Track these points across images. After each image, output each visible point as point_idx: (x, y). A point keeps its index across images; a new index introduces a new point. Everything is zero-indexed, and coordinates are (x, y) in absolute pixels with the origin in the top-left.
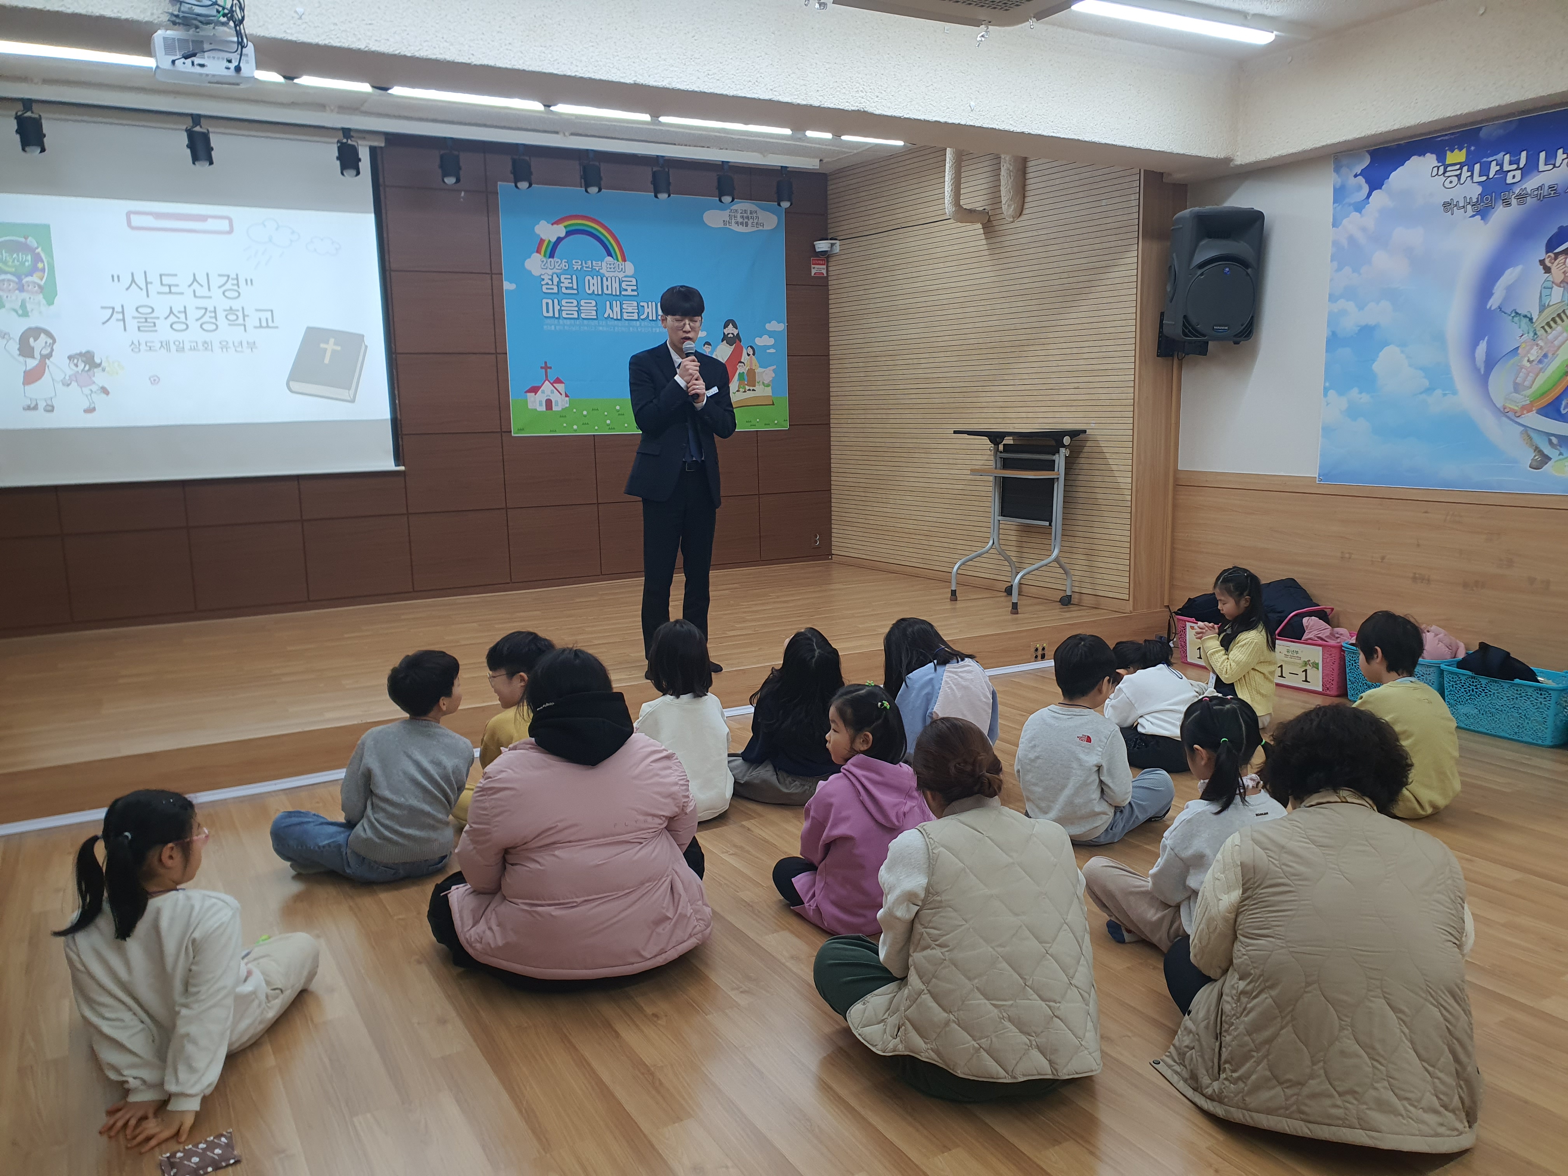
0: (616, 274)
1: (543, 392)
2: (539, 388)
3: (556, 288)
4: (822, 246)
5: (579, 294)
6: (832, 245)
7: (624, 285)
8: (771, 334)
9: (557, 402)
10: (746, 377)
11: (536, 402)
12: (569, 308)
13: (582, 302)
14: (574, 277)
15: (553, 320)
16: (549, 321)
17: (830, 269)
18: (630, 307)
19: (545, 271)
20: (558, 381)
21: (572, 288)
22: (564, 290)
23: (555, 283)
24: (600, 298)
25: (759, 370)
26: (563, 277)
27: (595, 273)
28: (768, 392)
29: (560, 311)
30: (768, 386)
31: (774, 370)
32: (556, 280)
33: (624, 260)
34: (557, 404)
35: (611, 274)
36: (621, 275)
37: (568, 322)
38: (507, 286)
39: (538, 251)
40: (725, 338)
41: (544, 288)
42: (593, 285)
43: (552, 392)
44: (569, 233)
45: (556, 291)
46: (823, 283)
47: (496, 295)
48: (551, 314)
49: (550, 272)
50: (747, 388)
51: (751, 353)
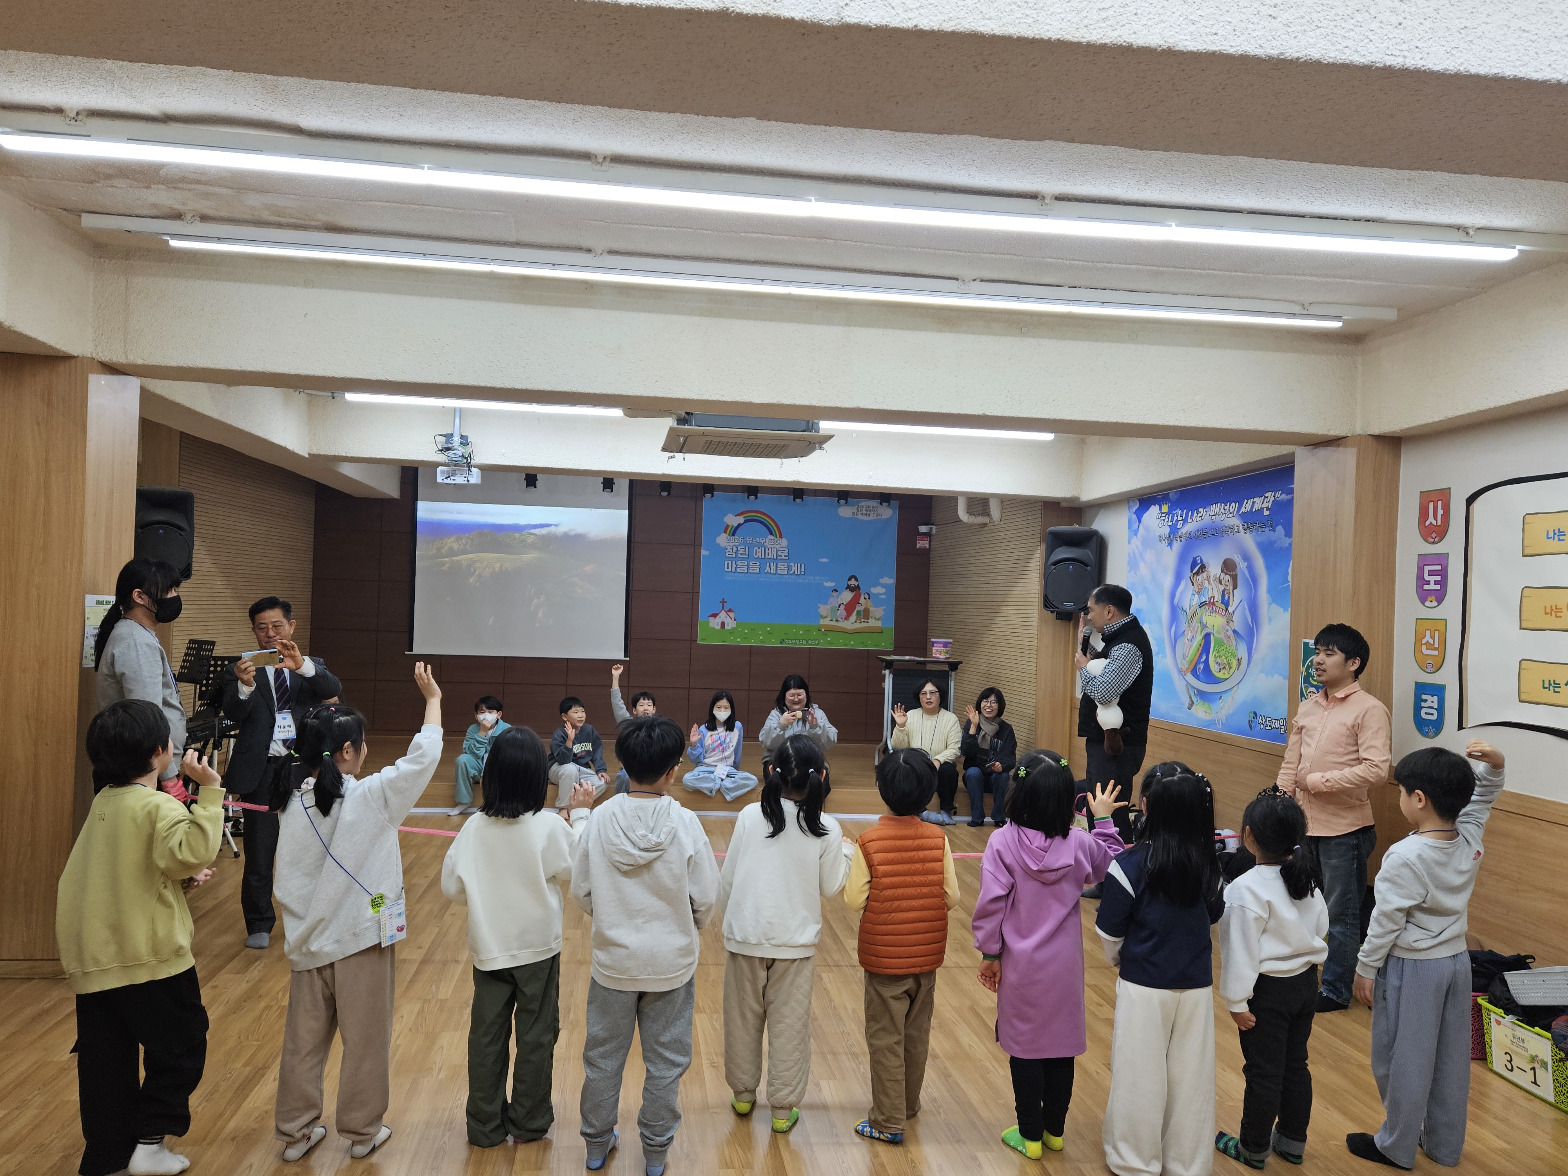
0: (774, 546)
1: (720, 617)
2: (717, 614)
3: (734, 554)
4: (923, 529)
5: (749, 557)
6: (931, 528)
7: (779, 553)
8: (883, 586)
9: (728, 624)
10: (862, 613)
11: (715, 623)
12: (742, 567)
13: (751, 563)
14: (747, 548)
15: (731, 573)
16: (728, 573)
17: (932, 543)
18: (783, 567)
19: (727, 544)
20: (730, 611)
21: (745, 554)
22: (739, 555)
23: (734, 551)
24: (763, 561)
25: (872, 609)
26: (739, 548)
27: (760, 545)
28: (879, 624)
29: (736, 568)
30: (879, 620)
31: (884, 610)
32: (735, 549)
33: (781, 537)
34: (728, 626)
35: (771, 546)
36: (778, 546)
37: (741, 575)
38: (704, 552)
39: (725, 532)
40: (849, 587)
41: (727, 554)
42: (759, 553)
43: (726, 617)
44: (746, 522)
45: (734, 556)
46: (926, 553)
47: (696, 556)
48: (730, 570)
49: (732, 544)
50: (863, 620)
51: (867, 597)
